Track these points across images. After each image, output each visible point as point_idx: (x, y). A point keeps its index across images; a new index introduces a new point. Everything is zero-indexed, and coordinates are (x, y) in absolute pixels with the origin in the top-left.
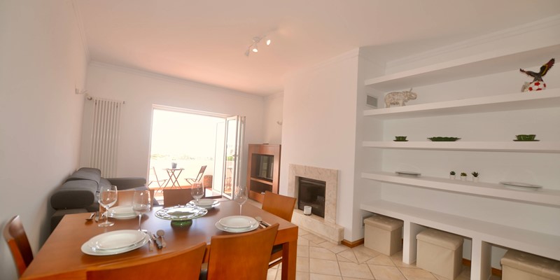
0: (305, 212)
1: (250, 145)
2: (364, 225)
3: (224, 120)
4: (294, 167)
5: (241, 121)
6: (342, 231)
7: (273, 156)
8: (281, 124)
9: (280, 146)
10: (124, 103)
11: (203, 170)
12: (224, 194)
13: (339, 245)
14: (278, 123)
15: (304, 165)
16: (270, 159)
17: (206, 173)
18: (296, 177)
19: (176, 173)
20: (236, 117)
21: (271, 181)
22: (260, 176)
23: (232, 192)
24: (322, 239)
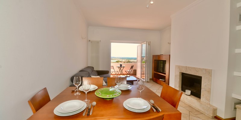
0: (186, 93)
1: (153, 55)
2: (235, 108)
3: (140, 44)
4: (179, 67)
5: (148, 44)
6: (215, 110)
7: (166, 61)
8: (170, 44)
9: (170, 55)
10: (100, 41)
11: (132, 67)
12: (141, 79)
13: (212, 118)
14: (168, 43)
15: (185, 66)
16: (164, 62)
17: (134, 68)
18: (180, 72)
19: (122, 68)
20: (145, 42)
21: (165, 74)
22: (159, 71)
23: (145, 78)
24: (199, 111)
